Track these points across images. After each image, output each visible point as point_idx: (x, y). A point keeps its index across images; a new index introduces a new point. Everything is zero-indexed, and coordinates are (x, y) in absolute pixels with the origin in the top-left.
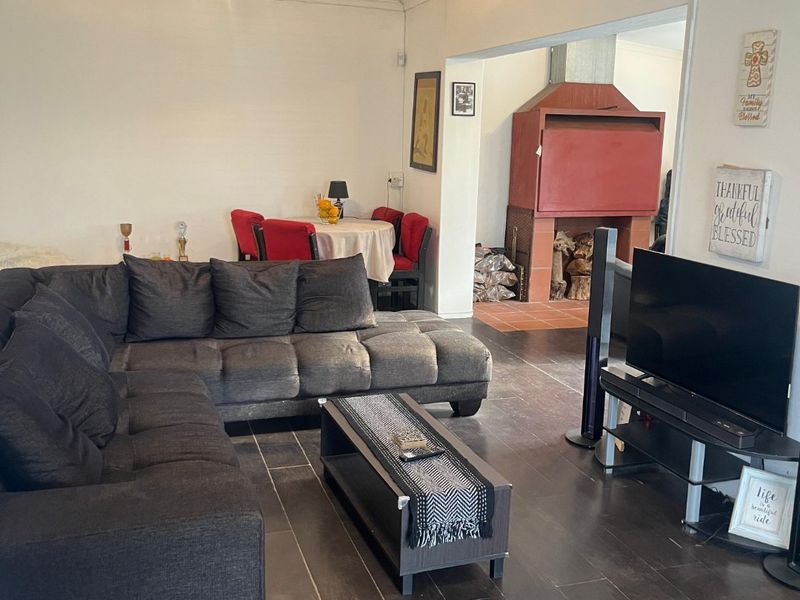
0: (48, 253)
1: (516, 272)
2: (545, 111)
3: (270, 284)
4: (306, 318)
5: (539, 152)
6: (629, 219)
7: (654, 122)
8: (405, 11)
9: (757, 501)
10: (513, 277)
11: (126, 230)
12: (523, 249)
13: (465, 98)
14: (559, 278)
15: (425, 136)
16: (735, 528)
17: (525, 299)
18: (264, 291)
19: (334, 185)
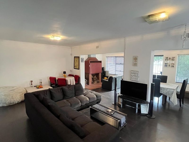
0: (19, 87)
1: (87, 81)
2: (90, 61)
3: (71, 90)
4: (76, 94)
5: (90, 66)
6: (99, 73)
7: (101, 62)
8: (71, 48)
9: (143, 109)
10: (87, 82)
11: (32, 82)
12: (88, 78)
13: (83, 60)
14: (92, 82)
15: (77, 65)
16: (142, 112)
17: (89, 85)
18: (70, 91)
19: (64, 72)
